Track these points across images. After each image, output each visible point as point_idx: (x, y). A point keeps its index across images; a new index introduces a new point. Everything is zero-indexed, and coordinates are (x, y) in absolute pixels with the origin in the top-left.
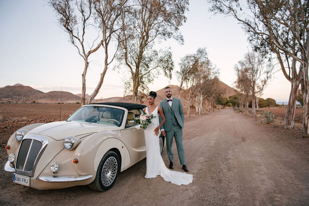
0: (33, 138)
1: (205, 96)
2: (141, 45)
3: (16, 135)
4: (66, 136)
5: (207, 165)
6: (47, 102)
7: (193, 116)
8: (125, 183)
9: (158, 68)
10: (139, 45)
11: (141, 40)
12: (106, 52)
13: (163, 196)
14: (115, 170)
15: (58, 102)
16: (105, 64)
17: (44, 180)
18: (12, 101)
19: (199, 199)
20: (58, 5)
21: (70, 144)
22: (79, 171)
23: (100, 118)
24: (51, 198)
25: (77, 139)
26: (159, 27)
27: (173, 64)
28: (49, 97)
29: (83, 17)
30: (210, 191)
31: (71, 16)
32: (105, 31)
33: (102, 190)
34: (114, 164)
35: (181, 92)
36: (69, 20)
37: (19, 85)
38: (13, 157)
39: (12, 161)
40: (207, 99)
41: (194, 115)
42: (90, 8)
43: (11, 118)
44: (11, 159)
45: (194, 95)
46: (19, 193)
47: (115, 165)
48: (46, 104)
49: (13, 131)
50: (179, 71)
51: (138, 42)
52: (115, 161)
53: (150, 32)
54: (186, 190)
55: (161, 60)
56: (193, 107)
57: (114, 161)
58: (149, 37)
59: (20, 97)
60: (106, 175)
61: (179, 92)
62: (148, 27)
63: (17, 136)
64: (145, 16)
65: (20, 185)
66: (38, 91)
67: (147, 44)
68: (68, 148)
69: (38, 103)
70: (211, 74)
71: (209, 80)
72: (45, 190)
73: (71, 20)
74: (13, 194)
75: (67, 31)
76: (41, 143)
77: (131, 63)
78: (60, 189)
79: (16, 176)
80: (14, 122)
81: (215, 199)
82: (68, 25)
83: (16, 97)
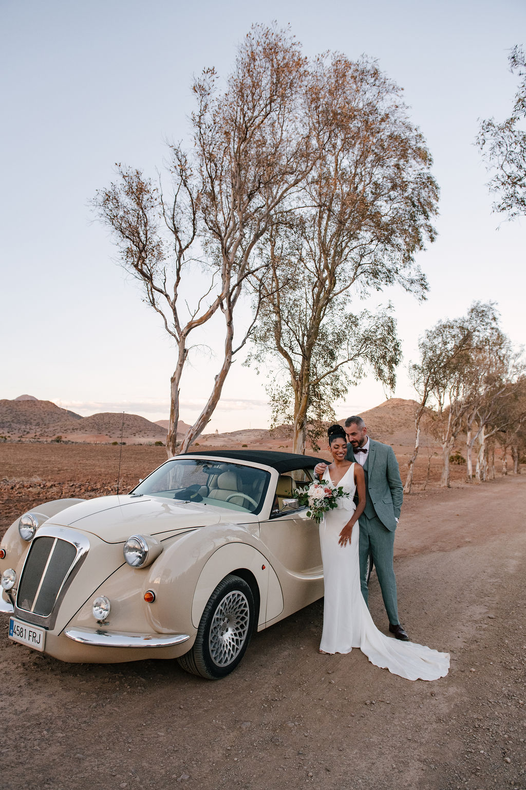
0: (57, 536)
1: (493, 432)
2: (316, 301)
3: (20, 525)
4: (129, 533)
5: (491, 628)
6: (88, 441)
7: (459, 486)
8: (267, 661)
9: (360, 359)
10: (311, 302)
11: (316, 290)
12: (230, 324)
13: (365, 706)
14: (242, 627)
15: (112, 441)
16: (227, 353)
17: (77, 640)
18: (9, 437)
19: (466, 725)
20: (123, 217)
21: (138, 554)
22: (156, 622)
23: (210, 488)
24: (90, 684)
25: (155, 541)
26: (362, 256)
27: (399, 348)
28: (93, 427)
29: (178, 244)
30: (498, 703)
31: (150, 243)
32: (229, 273)
33: (209, 675)
34: (240, 610)
35: (424, 419)
36: (146, 252)
37: (26, 399)
38: (12, 577)
39: (8, 587)
40: (500, 438)
41: (460, 483)
42: (194, 220)
43: (8, 480)
44: (7, 583)
45: (460, 428)
46: (19, 665)
47: (242, 612)
48: (85, 444)
49: (10, 511)
50: (419, 363)
51: (310, 296)
52: (244, 602)
53: (338, 269)
54: (429, 694)
55: (367, 339)
56: (458, 460)
57: (240, 603)
58: (337, 281)
59: (28, 427)
60: (220, 637)
61: (419, 421)
62: (334, 257)
63: (23, 529)
64: (326, 230)
65: (21, 645)
66: (69, 412)
67: (332, 298)
68: (135, 563)
69: (66, 443)
70: (509, 371)
71: (504, 386)
72: (77, 663)
73: (151, 250)
74: (6, 667)
75: (139, 276)
76: (73, 548)
77: (291, 348)
78: (111, 664)
79: (15, 624)
80: (12, 488)
81: (511, 729)
82: (143, 262)
83: (18, 426)
